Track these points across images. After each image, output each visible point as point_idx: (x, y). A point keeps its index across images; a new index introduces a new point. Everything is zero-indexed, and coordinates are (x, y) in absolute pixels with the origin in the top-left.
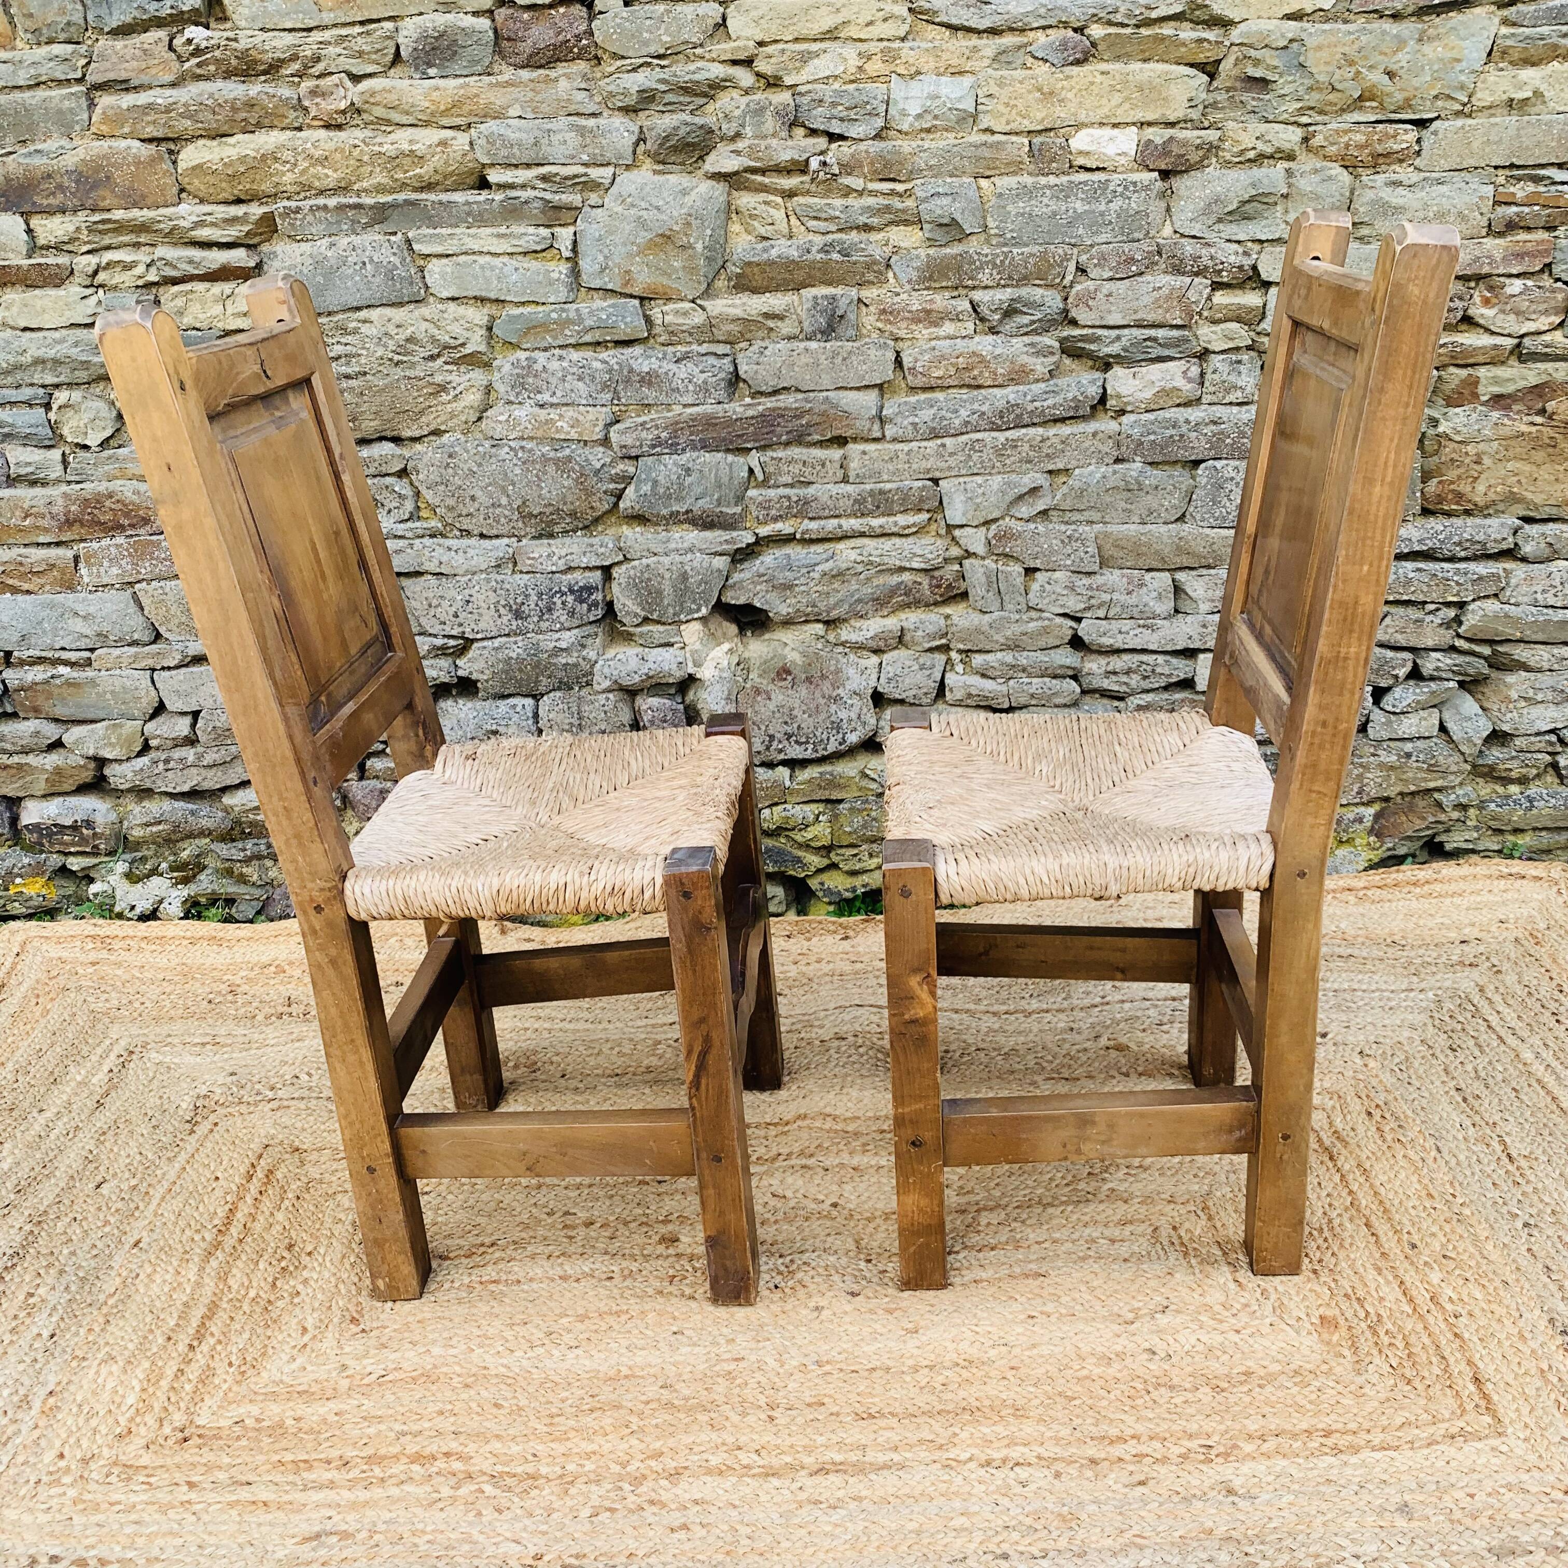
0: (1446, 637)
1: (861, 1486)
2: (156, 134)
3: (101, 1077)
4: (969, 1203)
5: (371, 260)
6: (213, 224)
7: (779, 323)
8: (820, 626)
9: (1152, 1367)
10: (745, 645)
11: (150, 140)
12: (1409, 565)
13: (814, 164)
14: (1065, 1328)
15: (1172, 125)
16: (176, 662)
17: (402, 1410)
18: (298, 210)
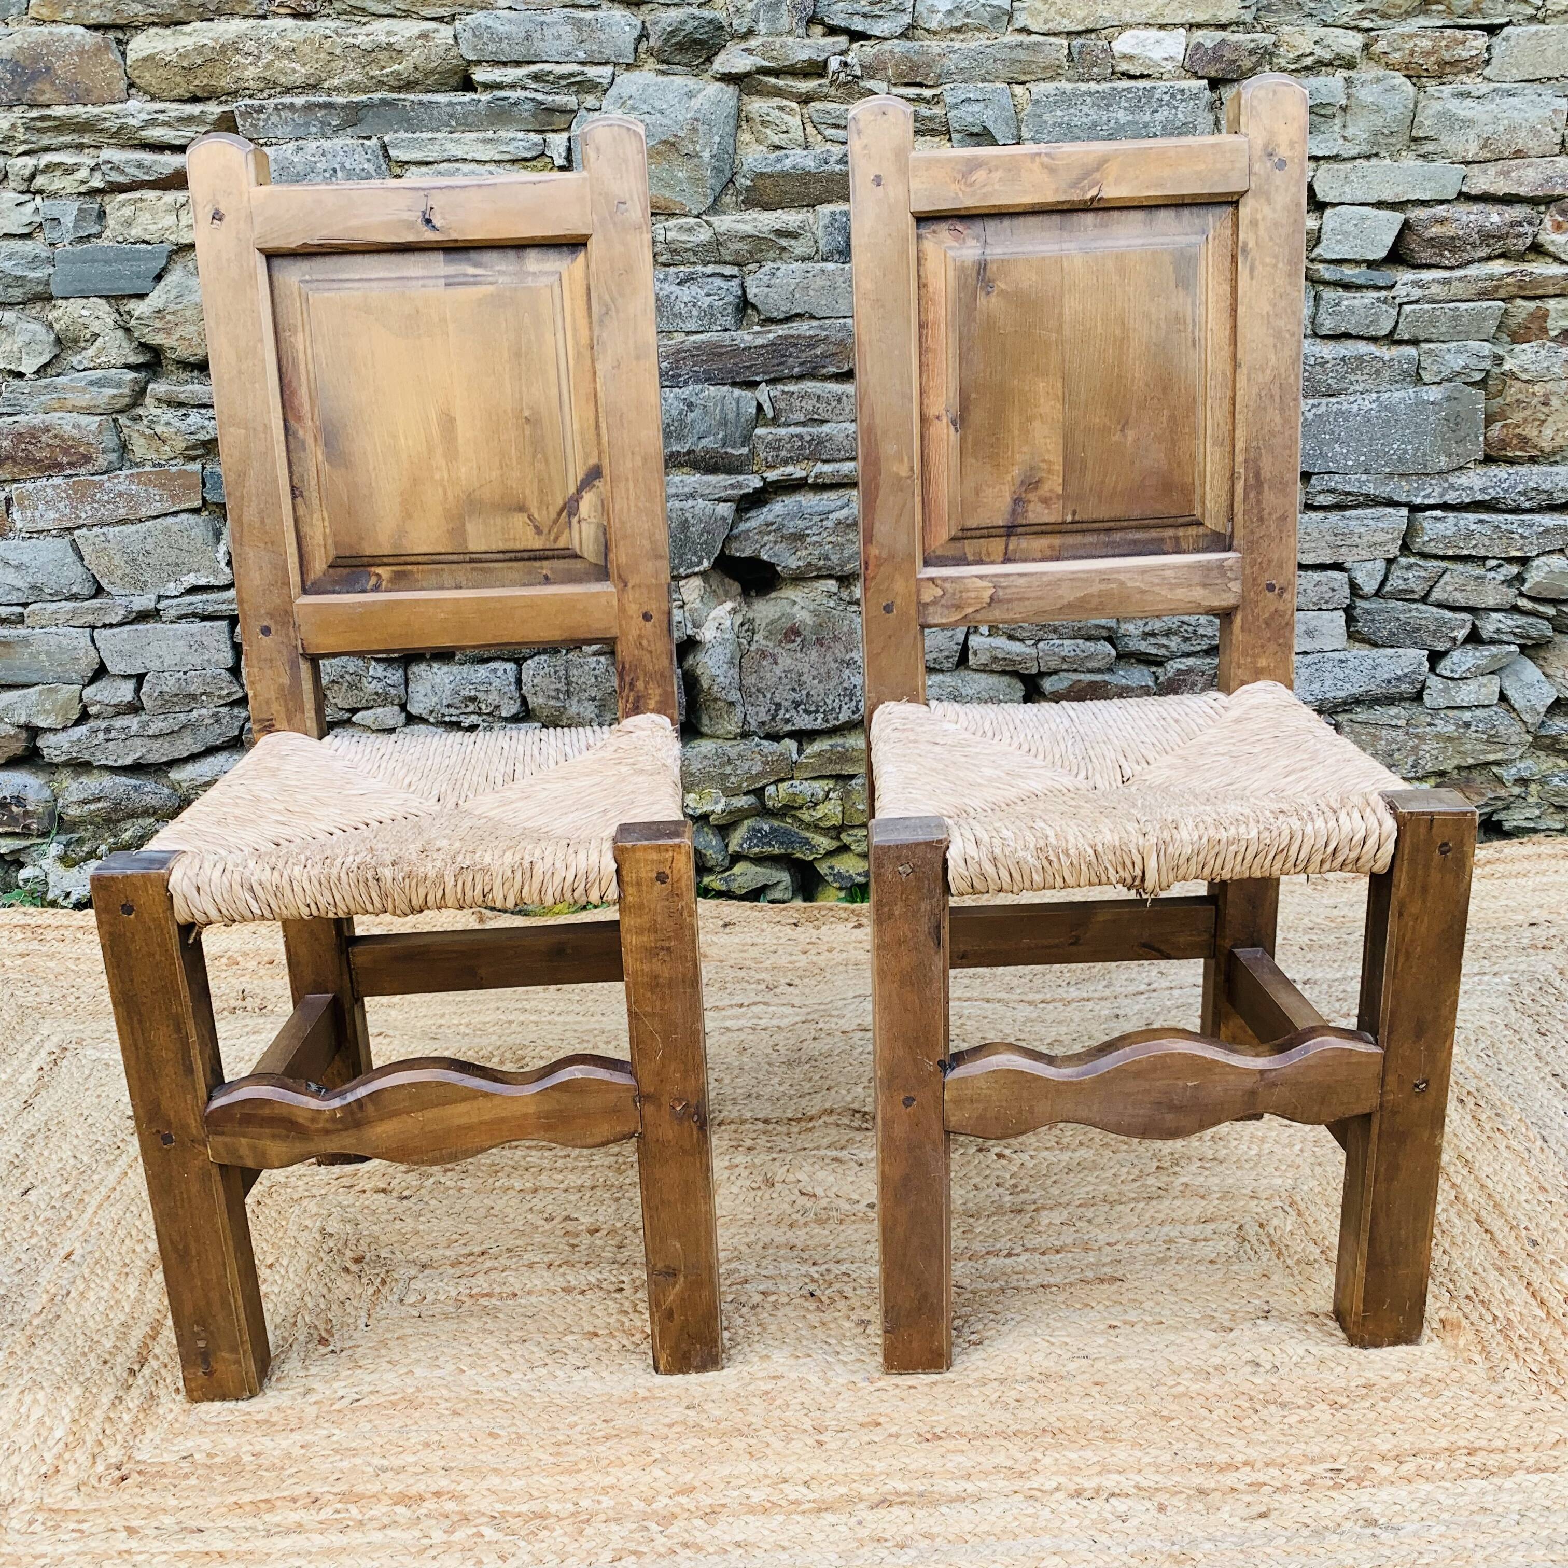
0: (1509, 595)
1: (931, 1521)
2: (102, 20)
3: (31, 1074)
4: (1024, 1203)
5: (343, 167)
6: (165, 124)
7: (793, 242)
8: (833, 582)
9: (1256, 1381)
10: (749, 604)
11: (96, 27)
12: (1471, 517)
13: (834, 64)
14: (1154, 1339)
15: (1223, 27)
16: (119, 618)
17: (380, 1441)
18: (261, 109)
